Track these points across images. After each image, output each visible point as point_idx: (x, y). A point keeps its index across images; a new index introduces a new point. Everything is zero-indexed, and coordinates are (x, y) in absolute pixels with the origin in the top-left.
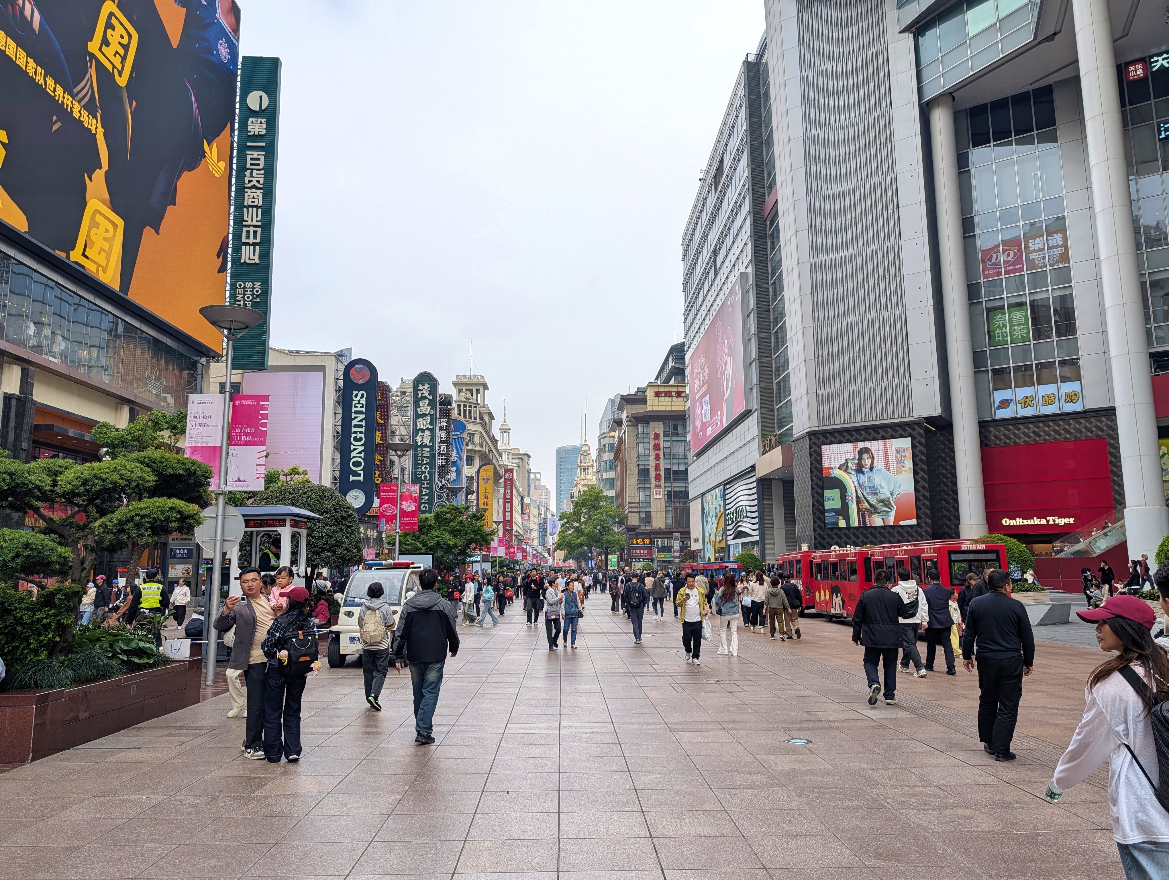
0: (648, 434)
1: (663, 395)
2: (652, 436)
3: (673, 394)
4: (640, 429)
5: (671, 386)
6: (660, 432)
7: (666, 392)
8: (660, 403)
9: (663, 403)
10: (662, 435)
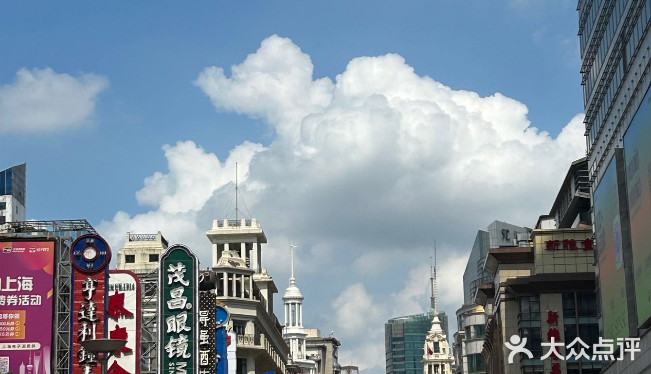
0: (538, 313)
1: (561, 247)
2: (544, 317)
3: (579, 245)
4: (525, 306)
5: (574, 231)
6: (558, 309)
7: (566, 242)
8: (557, 261)
9: (562, 261)
10: (561, 314)
